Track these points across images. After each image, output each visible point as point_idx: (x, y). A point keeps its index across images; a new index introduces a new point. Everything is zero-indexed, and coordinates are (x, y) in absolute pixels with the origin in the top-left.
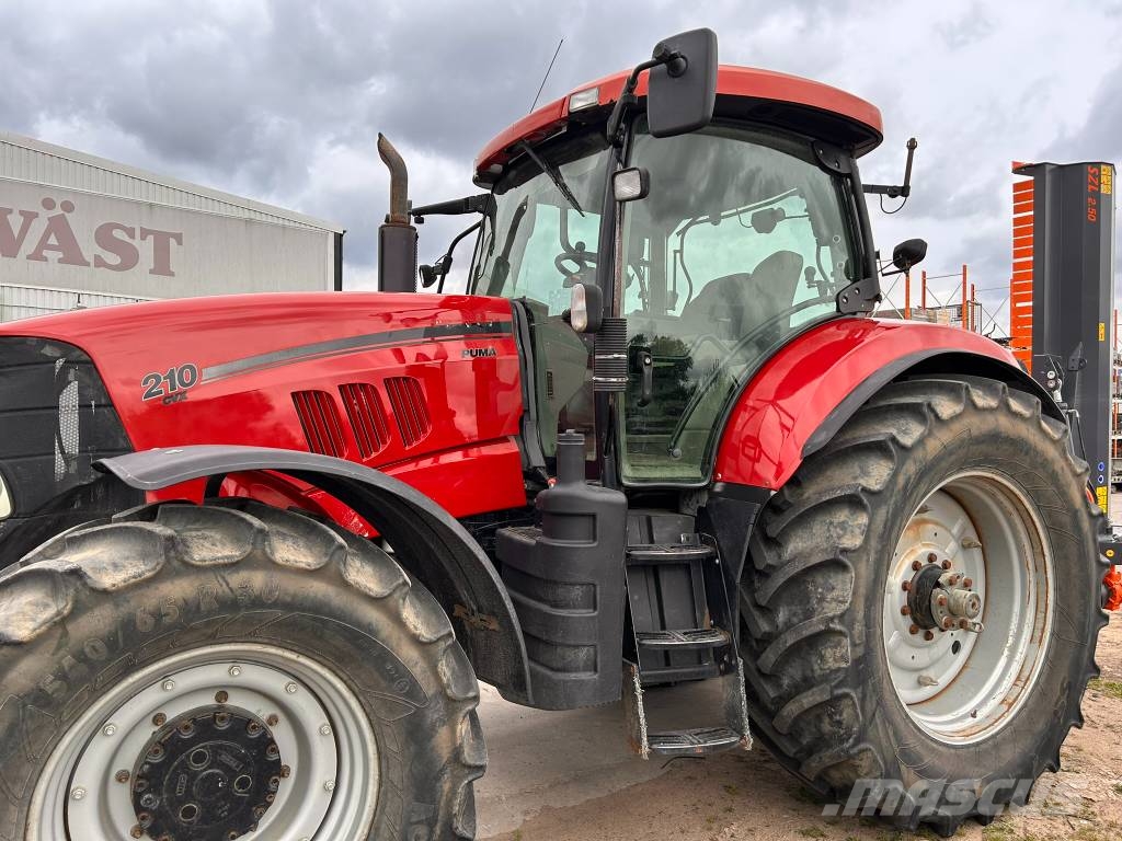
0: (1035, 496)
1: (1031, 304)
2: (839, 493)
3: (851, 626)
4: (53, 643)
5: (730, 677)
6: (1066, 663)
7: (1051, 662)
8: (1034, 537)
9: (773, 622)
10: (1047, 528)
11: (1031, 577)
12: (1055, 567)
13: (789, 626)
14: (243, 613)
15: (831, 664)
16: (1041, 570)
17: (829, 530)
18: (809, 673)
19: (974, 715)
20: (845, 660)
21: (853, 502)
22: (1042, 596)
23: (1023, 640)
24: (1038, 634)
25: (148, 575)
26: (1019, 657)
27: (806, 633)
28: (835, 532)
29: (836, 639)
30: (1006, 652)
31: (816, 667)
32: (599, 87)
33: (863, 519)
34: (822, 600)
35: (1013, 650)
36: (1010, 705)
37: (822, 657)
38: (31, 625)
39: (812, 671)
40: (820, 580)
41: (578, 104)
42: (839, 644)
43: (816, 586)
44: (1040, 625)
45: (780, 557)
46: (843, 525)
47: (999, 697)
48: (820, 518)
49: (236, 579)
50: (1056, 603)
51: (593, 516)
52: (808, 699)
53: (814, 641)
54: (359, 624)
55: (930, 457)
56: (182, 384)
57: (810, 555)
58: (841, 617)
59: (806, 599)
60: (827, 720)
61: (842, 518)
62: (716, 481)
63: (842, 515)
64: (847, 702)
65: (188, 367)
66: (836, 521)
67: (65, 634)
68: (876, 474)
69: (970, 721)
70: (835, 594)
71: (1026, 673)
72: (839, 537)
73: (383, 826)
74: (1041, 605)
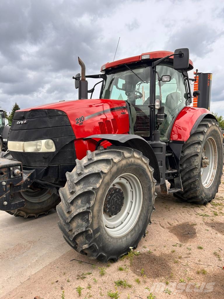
0: (217, 141)
1: (197, 103)
2: (196, 142)
3: (198, 167)
4: (109, 173)
5: (177, 178)
6: (219, 172)
7: (217, 172)
8: (215, 150)
9: (182, 167)
10: (217, 147)
11: (214, 157)
12: (218, 155)
13: (186, 168)
14: (131, 166)
15: (195, 174)
16: (215, 156)
17: (194, 149)
18: (190, 176)
19: (206, 183)
20: (197, 173)
21: (199, 143)
22: (215, 161)
23: (212, 169)
24: (215, 167)
25: (121, 159)
26: (212, 172)
27: (191, 168)
28: (195, 149)
29: (196, 169)
30: (209, 171)
31: (192, 175)
32: (150, 55)
33: (200, 146)
34: (194, 162)
35: (210, 171)
36: (212, 181)
37: (193, 173)
38: (107, 170)
39: (191, 175)
40: (193, 158)
41: (144, 58)
42: (197, 170)
43: (193, 160)
44: (215, 166)
45: (183, 154)
46: (197, 148)
47: (209, 179)
48: (192, 147)
49: (130, 160)
50: (218, 162)
51: (162, 147)
52: (190, 181)
53: (192, 170)
54: (144, 168)
55: (208, 134)
56: (82, 121)
57: (192, 154)
58: (197, 165)
59: (190, 162)
60: (193, 185)
61: (197, 146)
62: (170, 140)
63: (196, 146)
64: (197, 181)
65: (82, 117)
66: (195, 147)
67: (111, 171)
68: (201, 138)
69: (206, 184)
70: (196, 160)
71: (213, 175)
72: (196, 150)
73: (144, 207)
74: (215, 163)
